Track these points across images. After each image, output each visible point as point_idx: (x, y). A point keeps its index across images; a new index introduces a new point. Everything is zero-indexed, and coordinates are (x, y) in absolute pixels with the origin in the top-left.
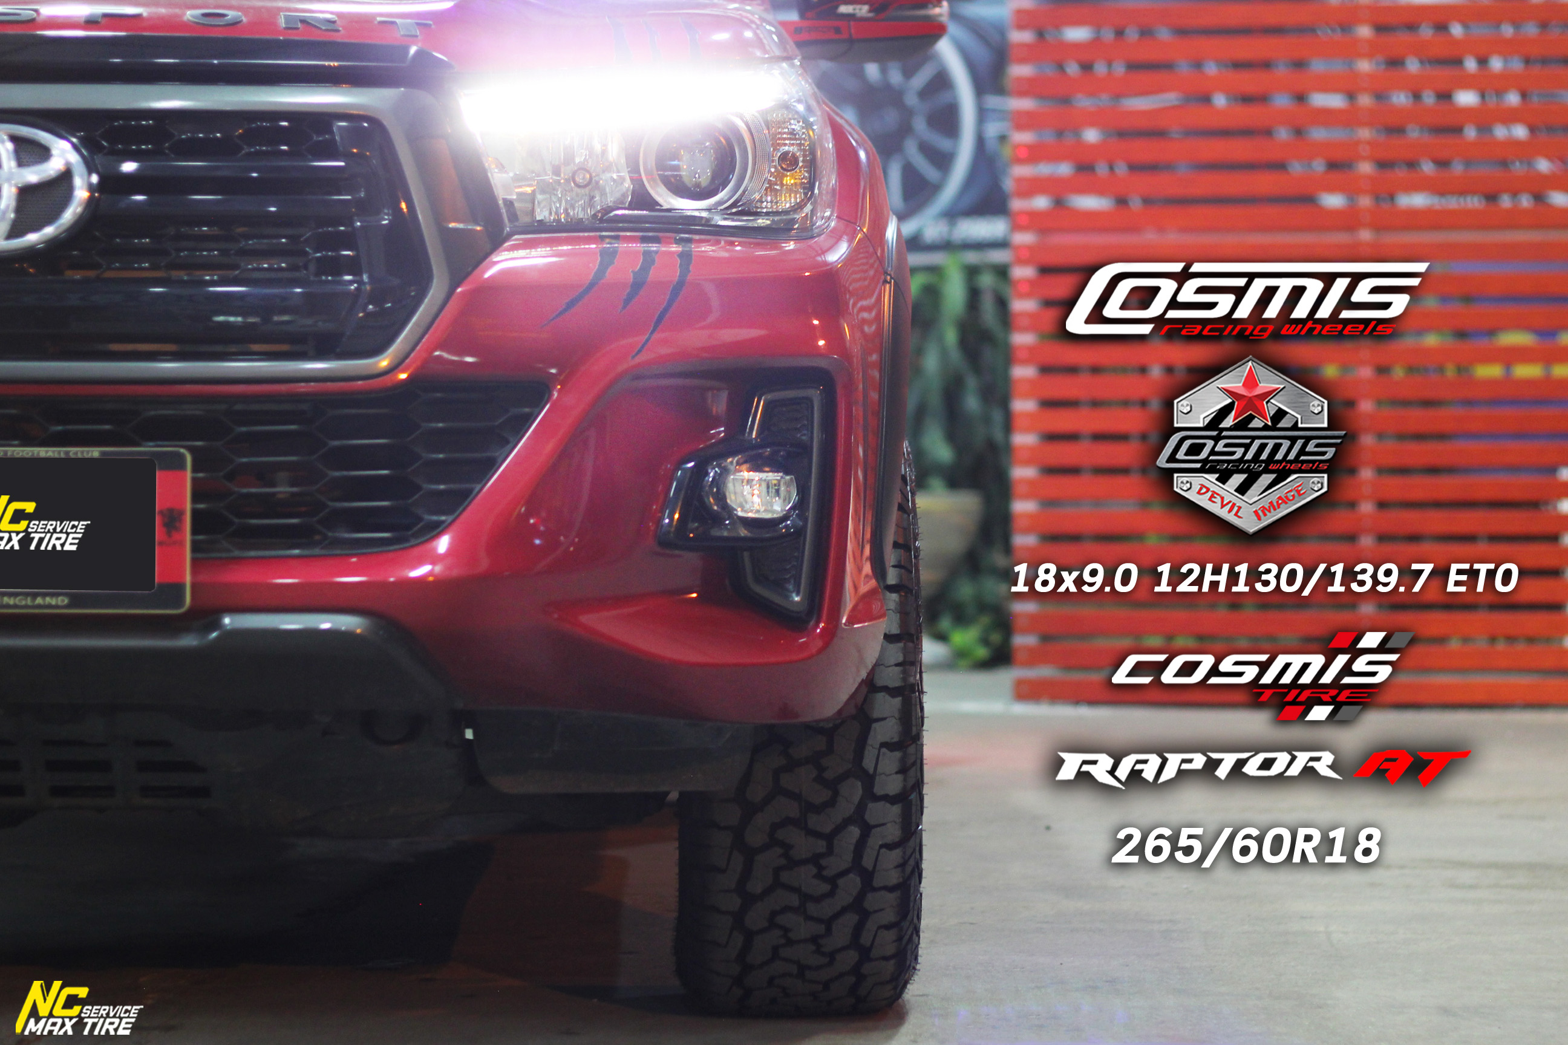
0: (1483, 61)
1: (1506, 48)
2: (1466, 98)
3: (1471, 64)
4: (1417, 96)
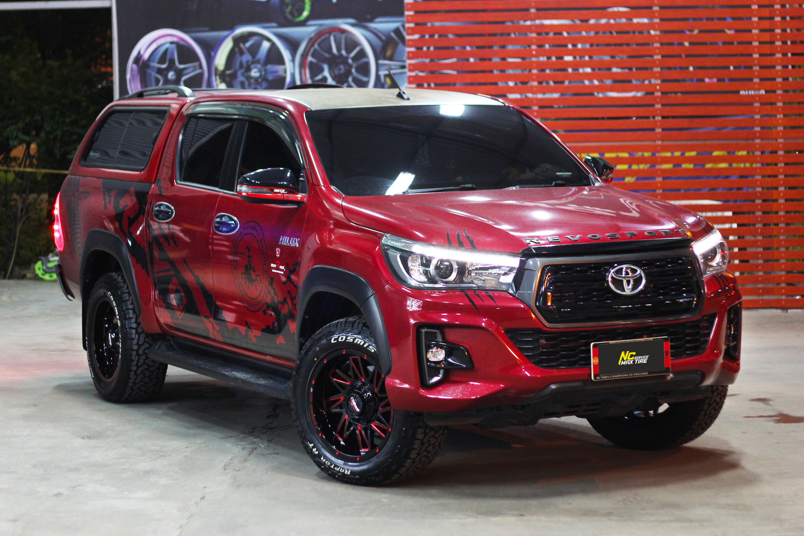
0: (574, 46)
1: (584, 40)
2: (569, 58)
3: (570, 46)
4: (549, 58)
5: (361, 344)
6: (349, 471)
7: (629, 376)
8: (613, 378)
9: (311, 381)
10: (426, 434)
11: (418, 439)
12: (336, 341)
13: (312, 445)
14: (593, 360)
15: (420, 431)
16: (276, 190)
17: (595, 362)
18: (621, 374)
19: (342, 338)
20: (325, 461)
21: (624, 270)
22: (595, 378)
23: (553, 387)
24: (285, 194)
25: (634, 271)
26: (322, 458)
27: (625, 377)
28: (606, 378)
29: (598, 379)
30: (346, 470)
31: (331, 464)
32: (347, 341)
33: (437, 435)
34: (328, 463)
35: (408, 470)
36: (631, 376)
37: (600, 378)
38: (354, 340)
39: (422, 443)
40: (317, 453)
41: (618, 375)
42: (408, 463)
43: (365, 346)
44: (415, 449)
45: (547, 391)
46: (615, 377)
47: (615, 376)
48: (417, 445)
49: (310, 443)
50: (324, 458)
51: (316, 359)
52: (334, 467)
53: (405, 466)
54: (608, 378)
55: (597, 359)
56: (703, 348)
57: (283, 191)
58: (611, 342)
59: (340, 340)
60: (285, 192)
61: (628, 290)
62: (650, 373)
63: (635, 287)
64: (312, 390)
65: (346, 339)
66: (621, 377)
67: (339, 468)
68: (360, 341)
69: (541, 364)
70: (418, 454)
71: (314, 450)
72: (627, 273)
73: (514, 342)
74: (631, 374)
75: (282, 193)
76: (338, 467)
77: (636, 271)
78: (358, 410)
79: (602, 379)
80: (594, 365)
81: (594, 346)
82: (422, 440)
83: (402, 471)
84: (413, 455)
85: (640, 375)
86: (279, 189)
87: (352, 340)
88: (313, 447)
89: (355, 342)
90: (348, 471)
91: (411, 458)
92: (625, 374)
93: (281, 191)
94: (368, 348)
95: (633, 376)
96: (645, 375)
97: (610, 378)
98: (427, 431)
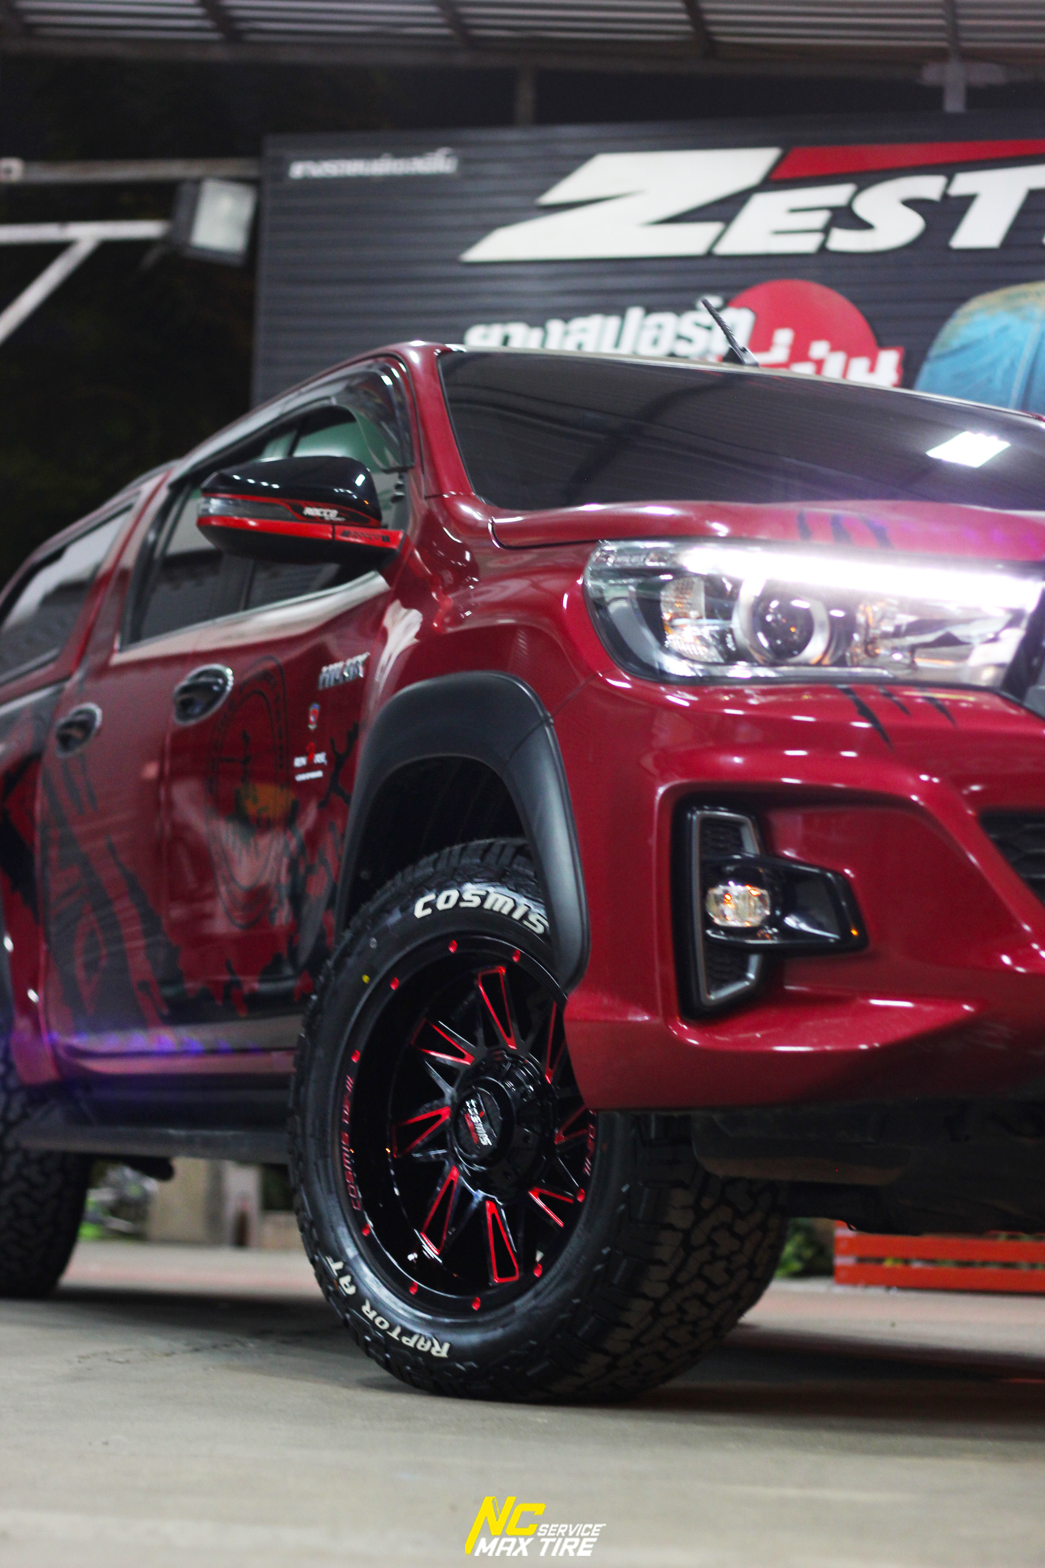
5: (505, 911)
6: (446, 1346)
9: (349, 1051)
10: (700, 1214)
11: (671, 1227)
12: (429, 911)
13: (339, 1265)
15: (681, 1197)
16: (309, 511)
19: (448, 898)
20: (375, 1318)
24: (338, 523)
26: (366, 1308)
30: (436, 1343)
31: (392, 1328)
32: (463, 904)
33: (741, 1227)
34: (382, 1323)
35: (636, 1343)
38: (483, 899)
39: (687, 1246)
40: (351, 1291)
42: (637, 1312)
43: (517, 915)
44: (661, 1263)
48: (667, 1247)
49: (336, 1260)
50: (372, 1308)
51: (366, 979)
52: (400, 1335)
53: (628, 1326)
57: (332, 514)
59: (441, 905)
60: (339, 519)
64: (350, 1083)
65: (460, 899)
67: (415, 1338)
68: (502, 899)
70: (673, 1284)
71: (345, 1280)
75: (330, 521)
76: (410, 1334)
78: (486, 1141)
82: (687, 1233)
83: (617, 1341)
84: (655, 1284)
86: (318, 507)
87: (477, 901)
88: (342, 1273)
89: (487, 906)
90: (441, 1345)
91: (645, 1297)
93: (325, 515)
94: (525, 923)
98: (707, 1203)
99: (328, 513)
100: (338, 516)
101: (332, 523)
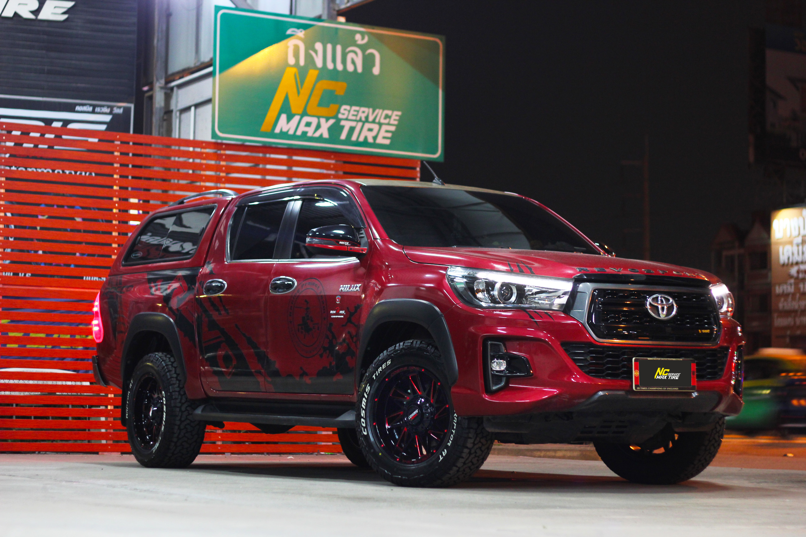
7: (663, 390)
8: (651, 389)
14: (635, 372)
16: (341, 243)
17: (636, 374)
18: (657, 387)
21: (659, 298)
22: (636, 388)
23: (601, 393)
24: (349, 246)
25: (668, 300)
27: (660, 390)
28: (645, 390)
29: (639, 390)
36: (665, 390)
37: (640, 388)
41: (654, 387)
45: (596, 397)
46: (652, 390)
47: (652, 388)
54: (646, 390)
55: (637, 372)
56: (719, 375)
57: (347, 243)
58: (649, 359)
60: (349, 245)
61: (663, 315)
62: (680, 389)
63: (668, 314)
66: (656, 389)
69: (591, 374)
72: (662, 301)
73: (568, 354)
74: (665, 387)
75: (347, 245)
77: (669, 300)
79: (642, 389)
80: (635, 377)
81: (635, 360)
85: (672, 390)
86: (343, 241)
92: (661, 387)
93: (345, 243)
95: (666, 390)
96: (675, 390)
97: (648, 389)
99: (346, 243)
100: (349, 244)
101: (347, 246)
